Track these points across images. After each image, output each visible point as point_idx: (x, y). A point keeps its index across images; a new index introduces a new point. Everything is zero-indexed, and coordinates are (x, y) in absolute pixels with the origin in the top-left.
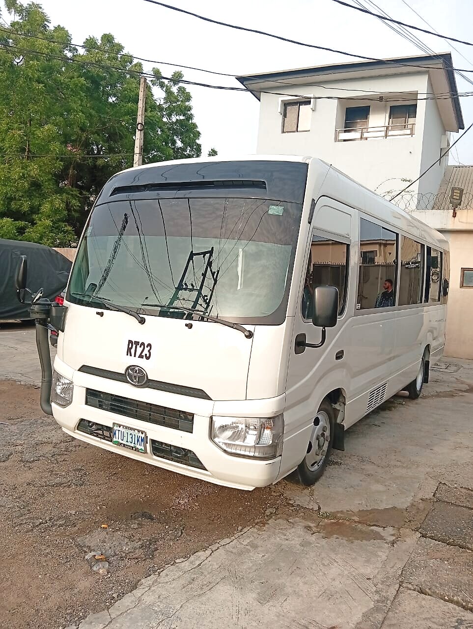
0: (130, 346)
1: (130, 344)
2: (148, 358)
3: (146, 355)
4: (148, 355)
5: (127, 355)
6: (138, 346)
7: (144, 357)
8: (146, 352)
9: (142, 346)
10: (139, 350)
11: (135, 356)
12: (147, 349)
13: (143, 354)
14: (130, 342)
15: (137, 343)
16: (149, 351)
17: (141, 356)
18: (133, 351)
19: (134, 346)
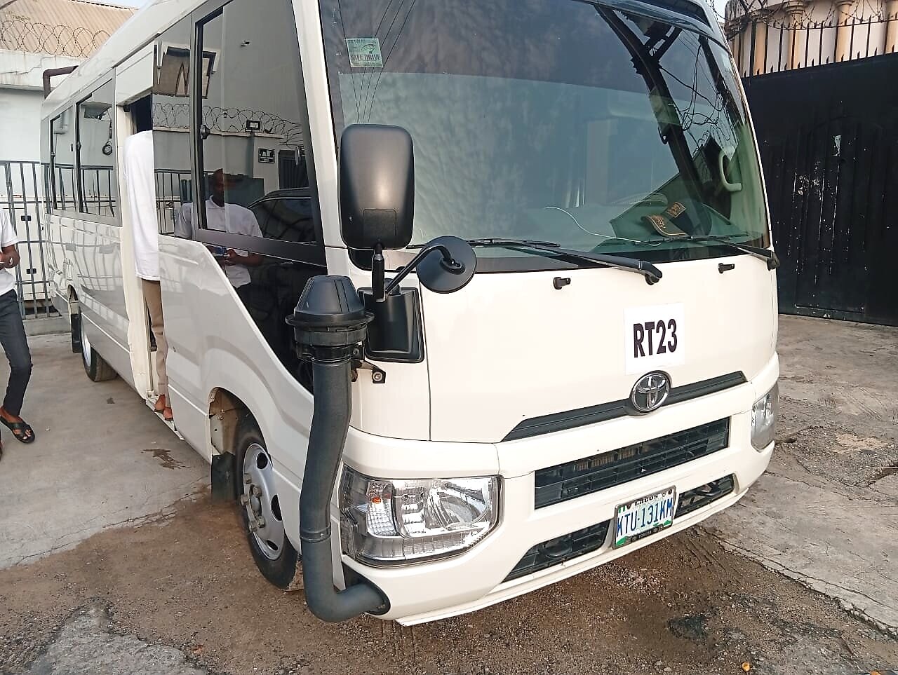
0: (639, 337)
1: (639, 333)
2: (673, 349)
3: (669, 343)
4: (672, 344)
5: (636, 356)
6: (654, 331)
7: (667, 349)
8: (669, 337)
9: (661, 329)
10: (656, 337)
11: (651, 353)
12: (669, 332)
13: (665, 344)
14: (637, 327)
15: (650, 326)
16: (674, 335)
17: (662, 350)
18: (645, 344)
19: (646, 333)
